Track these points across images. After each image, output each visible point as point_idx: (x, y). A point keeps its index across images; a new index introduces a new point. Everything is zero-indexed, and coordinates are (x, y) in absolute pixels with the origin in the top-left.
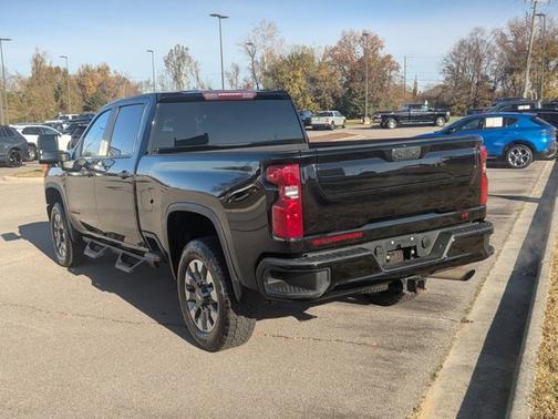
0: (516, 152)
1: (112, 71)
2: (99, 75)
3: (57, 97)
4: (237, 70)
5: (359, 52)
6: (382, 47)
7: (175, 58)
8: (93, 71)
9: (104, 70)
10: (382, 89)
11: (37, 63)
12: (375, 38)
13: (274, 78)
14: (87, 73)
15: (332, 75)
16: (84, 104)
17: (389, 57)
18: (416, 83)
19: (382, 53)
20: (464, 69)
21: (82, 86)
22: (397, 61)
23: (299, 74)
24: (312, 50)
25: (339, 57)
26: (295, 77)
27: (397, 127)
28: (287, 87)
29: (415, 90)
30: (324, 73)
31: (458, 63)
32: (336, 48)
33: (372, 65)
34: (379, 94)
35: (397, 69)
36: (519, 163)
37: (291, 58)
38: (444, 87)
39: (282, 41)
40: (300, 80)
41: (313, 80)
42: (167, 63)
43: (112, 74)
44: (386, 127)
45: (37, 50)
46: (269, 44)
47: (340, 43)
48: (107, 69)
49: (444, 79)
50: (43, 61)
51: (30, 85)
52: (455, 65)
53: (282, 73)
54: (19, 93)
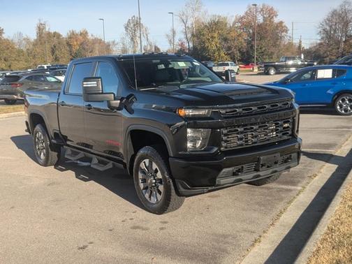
0: (343, 100)
1: (89, 34)
2: (81, 38)
3: (53, 52)
4: (174, 33)
5: (260, 19)
6: (276, 16)
7: (132, 25)
8: (77, 35)
9: (84, 34)
10: (275, 45)
11: (40, 29)
12: (272, 9)
13: (198, 38)
14: (73, 35)
15: (239, 35)
16: (71, 57)
17: (281, 23)
18: (301, 42)
19: (276, 20)
20: (335, 31)
21: (69, 44)
22: (287, 26)
23: (216, 35)
24: (225, 19)
25: (245, 23)
26: (212, 37)
27: (276, 74)
28: (207, 45)
29: (300, 46)
30: (233, 34)
31: (331, 27)
32: (243, 17)
33: (268, 28)
34: (272, 49)
35: (286, 31)
36: (346, 111)
37: (210, 24)
38: (321, 44)
39: (206, 12)
40: (216, 40)
41: (226, 40)
42: (126, 28)
43: (90, 37)
44: (268, 74)
45: (40, 20)
46: (196, 14)
47: (246, 13)
48: (86, 33)
49: (320, 38)
50: (44, 28)
51: (35, 44)
52: (328, 28)
53: (203, 35)
54: (28, 49)
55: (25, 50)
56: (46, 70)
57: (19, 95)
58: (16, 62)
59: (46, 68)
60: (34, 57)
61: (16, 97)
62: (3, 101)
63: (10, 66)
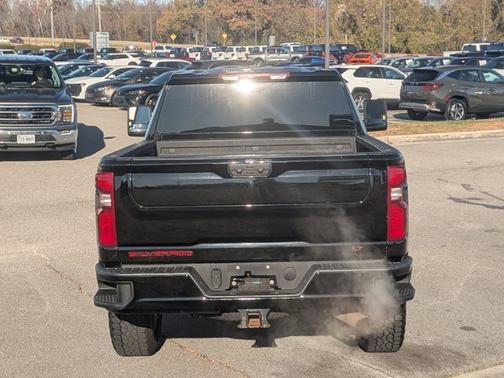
54: (444, 7)
55: (437, 8)
56: (480, 55)
57: (433, 103)
58: (418, 33)
59: (478, 49)
60: (455, 22)
61: (428, 107)
62: (406, 112)
63: (405, 42)
